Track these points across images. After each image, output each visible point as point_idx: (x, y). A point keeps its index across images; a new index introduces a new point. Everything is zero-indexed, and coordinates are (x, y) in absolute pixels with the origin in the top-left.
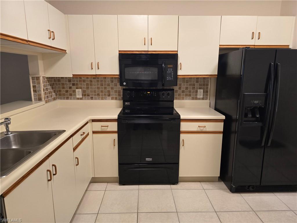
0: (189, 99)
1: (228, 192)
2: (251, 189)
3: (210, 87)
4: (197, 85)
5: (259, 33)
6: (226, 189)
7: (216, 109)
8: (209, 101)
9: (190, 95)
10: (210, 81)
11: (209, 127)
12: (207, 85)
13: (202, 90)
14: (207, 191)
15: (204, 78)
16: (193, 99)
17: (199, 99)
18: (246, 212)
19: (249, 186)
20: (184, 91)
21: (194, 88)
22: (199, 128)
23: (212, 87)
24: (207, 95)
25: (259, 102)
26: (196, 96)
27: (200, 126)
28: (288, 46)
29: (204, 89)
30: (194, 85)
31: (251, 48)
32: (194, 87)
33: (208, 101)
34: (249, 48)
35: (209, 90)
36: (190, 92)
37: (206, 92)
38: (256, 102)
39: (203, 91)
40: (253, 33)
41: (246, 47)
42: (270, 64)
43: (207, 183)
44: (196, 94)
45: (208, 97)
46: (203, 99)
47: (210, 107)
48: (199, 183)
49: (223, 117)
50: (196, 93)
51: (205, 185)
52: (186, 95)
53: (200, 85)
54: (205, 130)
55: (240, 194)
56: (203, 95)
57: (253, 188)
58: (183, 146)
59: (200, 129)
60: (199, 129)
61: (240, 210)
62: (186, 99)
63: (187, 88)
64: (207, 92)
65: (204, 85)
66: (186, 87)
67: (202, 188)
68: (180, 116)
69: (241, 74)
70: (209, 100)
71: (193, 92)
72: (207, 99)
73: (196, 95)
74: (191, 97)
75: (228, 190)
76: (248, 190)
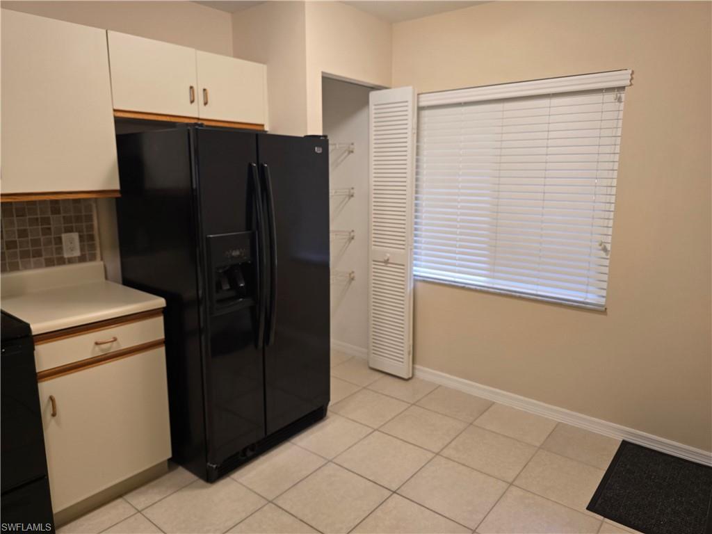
0: (38, 266)
1: (202, 487)
2: (249, 453)
3: (99, 223)
4: (56, 222)
5: (204, 90)
6: (194, 482)
7: (127, 282)
8: (102, 263)
9: (38, 254)
10: (97, 207)
11: (128, 336)
12: (89, 218)
13: (75, 236)
14: (148, 513)
15: (77, 201)
16: (50, 263)
17: (71, 261)
18: (257, 514)
19: (244, 450)
20: (16, 241)
21: (47, 231)
22: (97, 348)
23: (104, 225)
24: (93, 247)
25: (241, 253)
26: (59, 253)
27: (100, 341)
28: (263, 125)
29: (79, 231)
30: (46, 221)
31: (207, 126)
32: (49, 229)
33: (97, 264)
34: (201, 125)
35: (96, 232)
36: (36, 242)
37: (88, 240)
38: (236, 253)
39: (80, 237)
40: (191, 88)
41: (196, 124)
42: (250, 165)
43: (143, 489)
44: (57, 249)
45: (98, 252)
46: (82, 259)
47: (106, 278)
48: (119, 500)
49: (160, 302)
50: (56, 244)
51: (139, 499)
52: (25, 255)
53: (67, 220)
54: (115, 348)
55: (229, 476)
56: (82, 249)
57: (252, 450)
58: (54, 415)
59: (102, 350)
60: (98, 352)
61: (244, 515)
62: (26, 268)
63: (23, 233)
64: (91, 238)
65: (78, 219)
66: (18, 230)
67: (134, 511)
68: (27, 326)
69: (194, 186)
70: (102, 259)
71: (49, 242)
72: (93, 258)
73: (60, 250)
74: (42, 259)
75: (202, 482)
76: (244, 458)
